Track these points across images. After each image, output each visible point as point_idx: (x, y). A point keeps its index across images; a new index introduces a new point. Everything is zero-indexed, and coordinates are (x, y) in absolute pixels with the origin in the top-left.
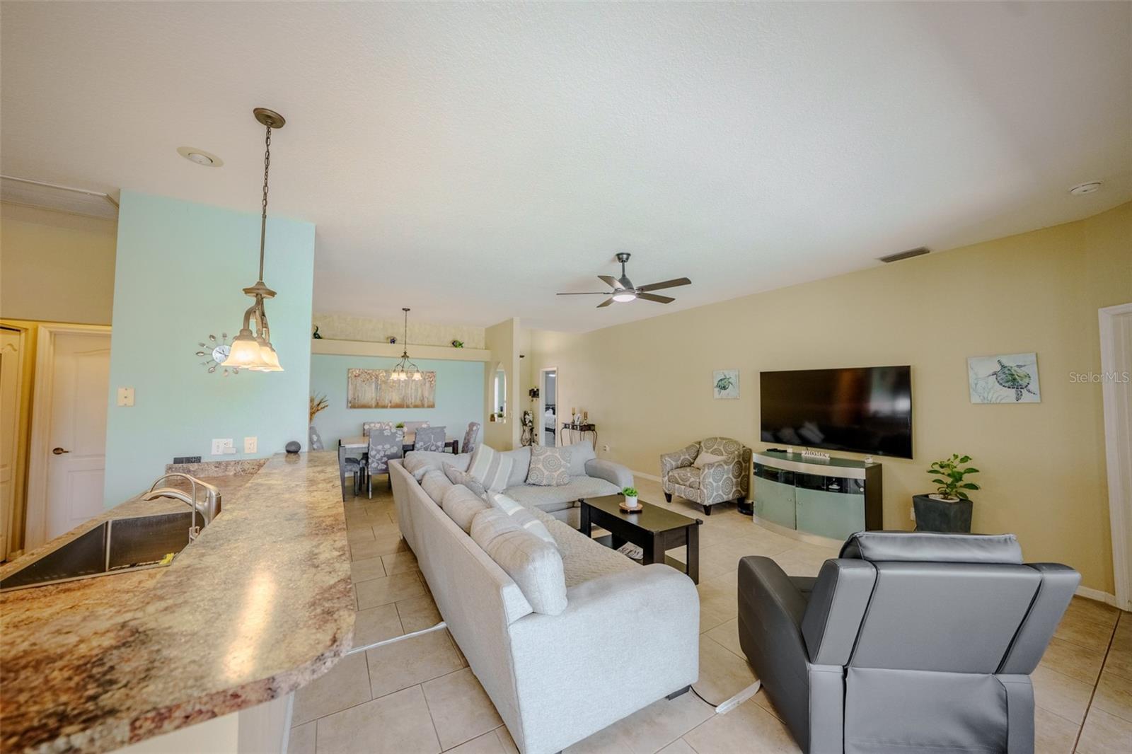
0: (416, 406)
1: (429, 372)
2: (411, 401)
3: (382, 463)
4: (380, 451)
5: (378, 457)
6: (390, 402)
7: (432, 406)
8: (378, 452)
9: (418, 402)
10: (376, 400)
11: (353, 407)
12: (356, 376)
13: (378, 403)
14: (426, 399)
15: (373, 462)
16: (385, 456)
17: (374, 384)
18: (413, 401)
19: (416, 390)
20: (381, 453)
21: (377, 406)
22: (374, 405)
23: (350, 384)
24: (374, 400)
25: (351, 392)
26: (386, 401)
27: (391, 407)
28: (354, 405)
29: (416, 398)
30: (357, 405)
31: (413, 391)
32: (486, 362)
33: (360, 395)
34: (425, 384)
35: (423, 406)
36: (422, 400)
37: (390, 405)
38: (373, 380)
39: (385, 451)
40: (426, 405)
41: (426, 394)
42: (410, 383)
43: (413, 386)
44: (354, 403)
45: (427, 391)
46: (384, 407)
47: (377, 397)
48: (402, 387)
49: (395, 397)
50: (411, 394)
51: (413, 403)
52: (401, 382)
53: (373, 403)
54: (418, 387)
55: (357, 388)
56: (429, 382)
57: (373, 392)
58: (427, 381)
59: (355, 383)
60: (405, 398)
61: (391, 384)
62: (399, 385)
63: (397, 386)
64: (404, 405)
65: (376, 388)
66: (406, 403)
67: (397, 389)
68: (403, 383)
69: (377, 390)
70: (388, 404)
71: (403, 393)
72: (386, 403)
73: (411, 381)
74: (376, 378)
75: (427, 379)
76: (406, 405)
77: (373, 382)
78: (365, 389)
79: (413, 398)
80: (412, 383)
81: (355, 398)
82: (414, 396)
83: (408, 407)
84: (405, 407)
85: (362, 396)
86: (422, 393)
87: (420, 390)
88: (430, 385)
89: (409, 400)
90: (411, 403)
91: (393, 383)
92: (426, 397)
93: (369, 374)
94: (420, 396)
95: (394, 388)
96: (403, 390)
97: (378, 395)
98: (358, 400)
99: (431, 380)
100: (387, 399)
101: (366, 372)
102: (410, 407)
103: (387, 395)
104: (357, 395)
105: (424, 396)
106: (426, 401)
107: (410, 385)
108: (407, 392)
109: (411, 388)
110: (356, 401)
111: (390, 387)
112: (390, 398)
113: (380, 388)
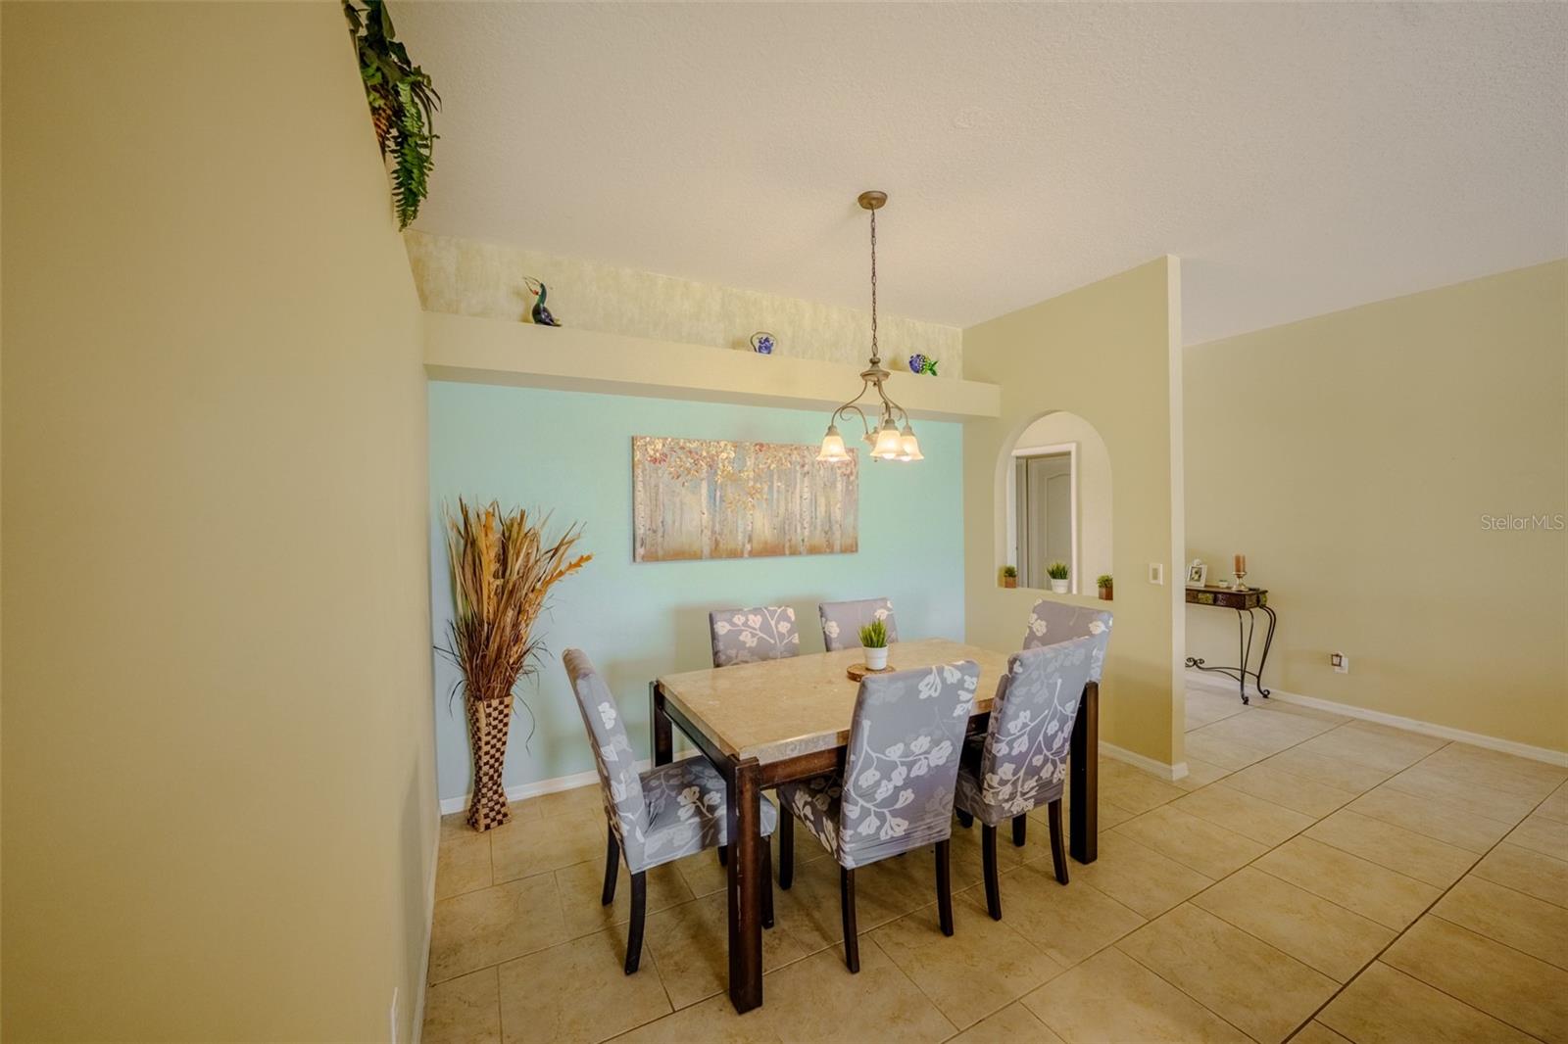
0: (813, 551)
2: (802, 534)
3: (895, 814)
4: (893, 766)
6: (750, 540)
7: (851, 548)
9: (819, 539)
10: (713, 532)
11: (652, 557)
12: (655, 460)
13: (717, 543)
14: (836, 527)
17: (704, 485)
18: (806, 532)
19: (814, 501)
20: (894, 775)
21: (718, 552)
22: (706, 550)
23: (639, 486)
24: (707, 532)
25: (642, 514)
26: (740, 536)
27: (753, 554)
28: (650, 549)
29: (813, 524)
30: (660, 553)
31: (806, 503)
32: (970, 422)
33: (669, 519)
34: (833, 485)
35: (829, 549)
36: (828, 532)
37: (748, 547)
38: (704, 474)
40: (837, 547)
41: (837, 514)
42: (798, 481)
43: (806, 490)
44: (653, 545)
45: (838, 506)
46: (735, 554)
47: (714, 526)
48: (778, 491)
49: (760, 523)
50: (801, 515)
51: (806, 540)
52: (775, 477)
53: (706, 544)
54: (818, 494)
55: (661, 497)
56: (844, 478)
57: (705, 511)
58: (838, 475)
59: (653, 483)
60: (787, 527)
61: (751, 483)
62: (771, 488)
63: (766, 488)
64: (784, 546)
65: (712, 497)
66: (790, 541)
67: (766, 499)
68: (779, 480)
69: (715, 504)
70: (744, 545)
71: (782, 510)
72: (740, 543)
73: (799, 475)
74: (710, 466)
75: (839, 468)
76: (790, 547)
77: (702, 480)
78: (681, 501)
79: (806, 525)
80: (803, 482)
81: (655, 532)
82: (808, 519)
83: (794, 552)
84: (787, 552)
85: (674, 522)
86: (828, 504)
87: (822, 501)
88: (847, 487)
89: (796, 531)
90: (803, 540)
91: (756, 480)
92: (837, 522)
93: (690, 452)
94: (823, 513)
95: (758, 496)
96: (782, 503)
97: (718, 520)
98: (663, 536)
99: (848, 472)
100: (740, 530)
101: (682, 448)
102: (800, 553)
103: (740, 518)
104: (661, 520)
105: (833, 518)
106: (838, 534)
107: (798, 486)
108: (789, 508)
109: (801, 497)
110: (660, 540)
111: (749, 494)
112: (750, 528)
113: (721, 496)
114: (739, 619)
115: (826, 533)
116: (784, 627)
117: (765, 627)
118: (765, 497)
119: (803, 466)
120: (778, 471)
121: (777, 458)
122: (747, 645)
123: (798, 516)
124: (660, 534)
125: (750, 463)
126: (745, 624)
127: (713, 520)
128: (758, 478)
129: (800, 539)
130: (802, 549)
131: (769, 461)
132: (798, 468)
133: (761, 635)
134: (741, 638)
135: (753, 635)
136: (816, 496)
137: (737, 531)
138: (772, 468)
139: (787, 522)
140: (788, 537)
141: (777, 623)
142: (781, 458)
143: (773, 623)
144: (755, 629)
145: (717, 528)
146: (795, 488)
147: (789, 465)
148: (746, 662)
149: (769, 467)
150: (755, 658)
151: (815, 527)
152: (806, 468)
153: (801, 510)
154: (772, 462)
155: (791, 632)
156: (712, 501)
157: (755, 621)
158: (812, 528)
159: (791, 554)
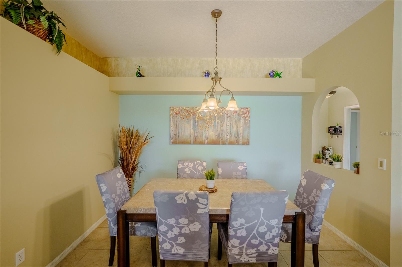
0: (231, 143)
1: (244, 108)
2: (226, 137)
3: (178, 245)
4: (173, 226)
5: (170, 235)
6: (207, 139)
7: (247, 143)
8: (171, 228)
9: (233, 139)
10: (195, 136)
11: (175, 143)
12: (176, 114)
13: (196, 140)
14: (240, 136)
15: (164, 241)
16: (181, 235)
17: (192, 121)
18: (228, 137)
19: (232, 127)
20: (174, 230)
21: (196, 142)
22: (192, 141)
23: (172, 122)
24: (193, 136)
25: (172, 129)
26: (204, 138)
27: (208, 143)
30: (178, 141)
31: (228, 127)
32: (304, 95)
33: (180, 131)
34: (240, 120)
35: (237, 143)
37: (206, 141)
39: (181, 228)
40: (241, 142)
41: (241, 131)
42: (225, 119)
43: (228, 122)
44: (175, 139)
45: (241, 128)
46: (202, 143)
47: (195, 134)
48: (218, 123)
49: (211, 133)
50: (226, 131)
51: (228, 139)
52: (217, 118)
53: (192, 139)
54: (233, 124)
55: (178, 125)
56: (244, 118)
57: (192, 129)
58: (241, 117)
59: (176, 120)
60: (221, 135)
61: (208, 120)
62: (215, 122)
63: (213, 122)
64: (220, 141)
65: (194, 125)
66: (222, 139)
67: (213, 126)
68: (218, 119)
69: (195, 128)
70: (205, 140)
71: (219, 129)
72: (204, 140)
73: (225, 117)
74: (194, 115)
75: (242, 115)
76: (222, 142)
77: (191, 119)
78: (184, 127)
79: (228, 135)
80: (227, 120)
81: (176, 135)
82: (229, 132)
83: (223, 143)
84: (221, 143)
85: (182, 132)
86: (237, 128)
87: (235, 126)
88: (245, 122)
89: (224, 136)
90: (227, 140)
91: (209, 119)
92: (241, 134)
93: (187, 111)
94: (235, 131)
95: (210, 124)
96: (219, 127)
97: (196, 132)
98: (178, 137)
99: (246, 116)
100: (203, 135)
101: (185, 110)
102: (226, 144)
103: (204, 132)
104: (178, 132)
105: (239, 133)
106: (241, 138)
107: (225, 121)
108: (222, 129)
109: (226, 125)
110: (177, 137)
111: (207, 124)
112: (207, 135)
113: (197, 125)
114: (186, 164)
115: (236, 137)
116: (201, 168)
117: (194, 167)
118: (213, 125)
119: (227, 114)
120: (218, 116)
121: (218, 112)
122: (187, 173)
123: (225, 132)
124: (177, 136)
126: (188, 166)
127: (195, 132)
129: (226, 139)
130: (226, 143)
131: (214, 113)
132: (225, 115)
133: (192, 170)
134: (185, 170)
135: (189, 170)
136: (232, 125)
137: (202, 136)
138: (215, 115)
139: (221, 133)
140: (221, 138)
141: (198, 166)
142: (219, 112)
143: (197, 166)
144: (190, 168)
145: (196, 134)
146: (224, 122)
147: (222, 114)
148: (186, 178)
149: (214, 115)
150: (189, 177)
151: (232, 135)
152: (228, 115)
153: (226, 129)
154: (216, 113)
155: (202, 170)
156: (194, 126)
157: (191, 165)
158: (231, 135)
159: (222, 144)
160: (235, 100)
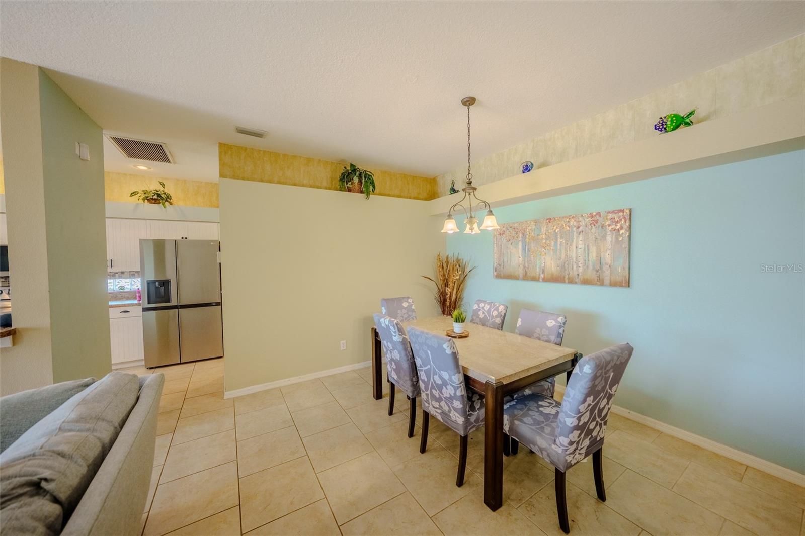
0: (586, 282)
2: (577, 271)
6: (543, 272)
7: (625, 284)
9: (591, 274)
10: (524, 267)
11: (499, 276)
12: (500, 234)
13: (526, 273)
14: (605, 268)
16: (392, 359)
17: (520, 244)
18: (581, 270)
19: (587, 250)
21: (527, 277)
22: (521, 276)
24: (522, 267)
25: (496, 256)
26: (538, 270)
27: (545, 280)
29: (585, 264)
30: (502, 275)
31: (580, 251)
33: (505, 260)
34: (604, 237)
35: (600, 282)
36: (599, 270)
37: (542, 276)
38: (520, 238)
41: (607, 257)
42: (575, 237)
43: (580, 242)
44: (499, 271)
45: (608, 252)
46: (535, 279)
47: (524, 264)
48: (561, 244)
49: (549, 263)
50: (576, 259)
51: (580, 274)
52: (559, 236)
53: (521, 272)
54: (590, 244)
55: (502, 250)
56: (614, 232)
57: (520, 256)
58: (608, 231)
59: (499, 244)
60: (566, 266)
61: (544, 241)
62: (556, 243)
63: (553, 243)
64: (564, 277)
65: (524, 250)
66: (568, 274)
67: (553, 249)
68: (561, 237)
69: (525, 253)
70: (540, 274)
71: (563, 256)
72: (538, 273)
73: (575, 233)
74: (523, 234)
75: (609, 225)
76: (569, 278)
77: (520, 241)
78: (510, 252)
79: (580, 265)
80: (578, 237)
81: (500, 265)
82: (581, 261)
83: (571, 281)
84: (567, 281)
85: (507, 261)
86: (599, 252)
87: (593, 250)
88: (617, 239)
89: (573, 268)
90: (578, 275)
91: (546, 239)
92: (606, 264)
93: (514, 228)
94: (594, 259)
95: (548, 248)
96: (563, 252)
97: (526, 260)
98: (503, 268)
99: (618, 227)
100: (538, 266)
101: (511, 227)
102: (576, 283)
103: (538, 260)
104: (502, 260)
105: (603, 261)
106: (607, 273)
107: (575, 241)
108: (568, 255)
109: (577, 247)
110: (502, 268)
111: (542, 247)
112: (543, 265)
113: (528, 249)
114: (482, 305)
115: (597, 271)
116: (495, 313)
117: (489, 311)
118: (552, 248)
119: (578, 227)
120: (561, 232)
121: (560, 225)
122: (480, 317)
123: (574, 259)
124: (502, 267)
125: (544, 230)
126: (483, 308)
127: (524, 261)
128: (548, 238)
129: (576, 273)
130: (577, 280)
131: (555, 228)
132: (574, 229)
133: (486, 314)
134: (479, 313)
135: (484, 313)
136: (588, 246)
137: (536, 267)
138: (557, 231)
139: (566, 263)
140: (567, 272)
141: (493, 311)
142: (563, 225)
143: (492, 310)
144: (485, 310)
145: (526, 265)
146: (572, 241)
147: (568, 228)
148: (478, 324)
149: (555, 231)
150: (480, 323)
151: (587, 267)
152: (581, 229)
153: (577, 256)
154: (557, 228)
155: (496, 317)
156: (524, 251)
157: (487, 307)
158: (585, 267)
159: (569, 283)
160: (493, 215)
